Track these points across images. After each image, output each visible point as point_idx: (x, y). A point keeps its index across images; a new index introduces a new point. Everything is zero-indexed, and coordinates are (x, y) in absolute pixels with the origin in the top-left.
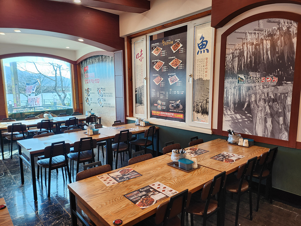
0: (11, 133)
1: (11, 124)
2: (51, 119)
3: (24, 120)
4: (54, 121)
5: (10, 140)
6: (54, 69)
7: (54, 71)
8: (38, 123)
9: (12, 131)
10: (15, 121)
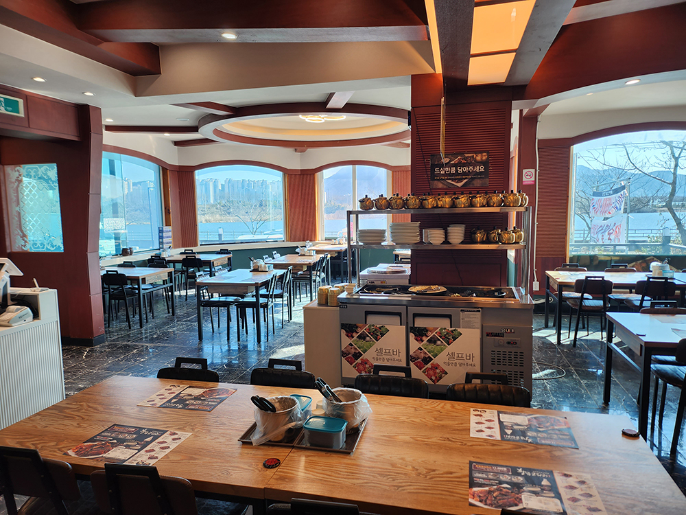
0: (579, 295)
1: (582, 275)
2: (668, 275)
3: (603, 271)
4: (677, 282)
5: (577, 308)
6: (674, 156)
7: (673, 159)
8: (638, 282)
9: (582, 290)
10: (585, 271)
